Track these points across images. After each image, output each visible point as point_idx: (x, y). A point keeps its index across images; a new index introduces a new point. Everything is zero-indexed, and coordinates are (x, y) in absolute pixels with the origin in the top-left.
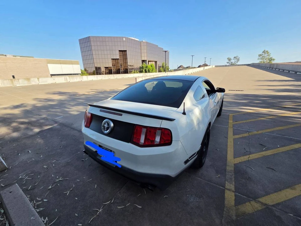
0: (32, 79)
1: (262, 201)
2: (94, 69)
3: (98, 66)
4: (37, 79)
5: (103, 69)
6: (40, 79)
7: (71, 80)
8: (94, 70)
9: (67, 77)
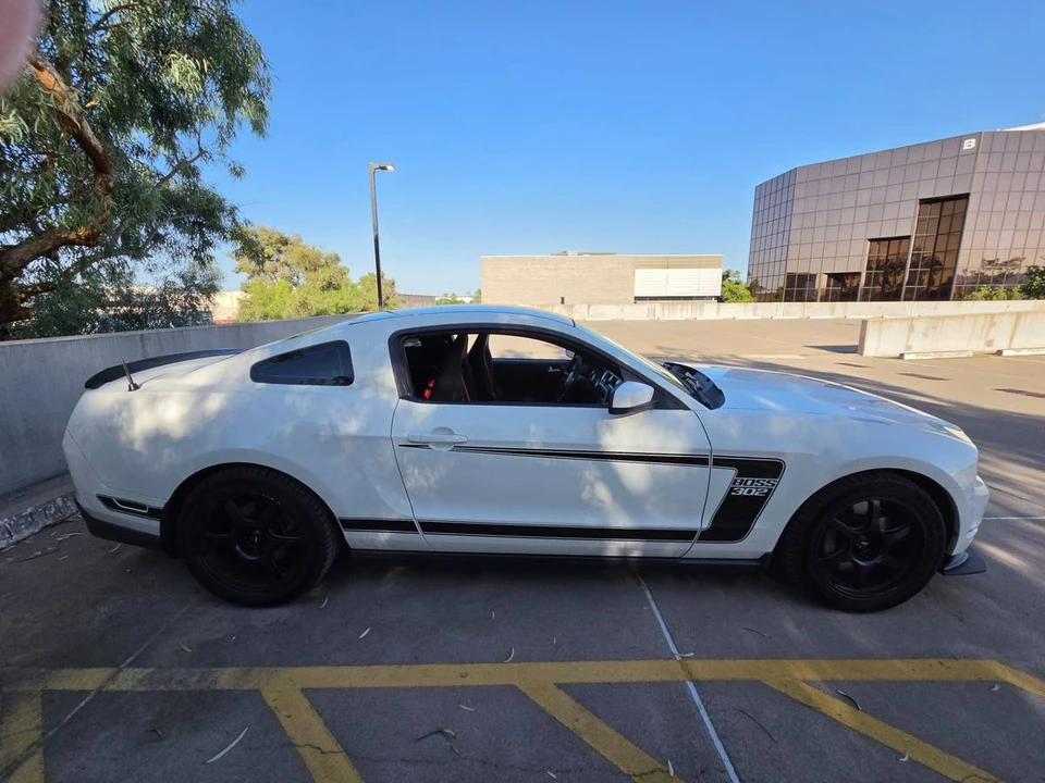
0: (577, 307)
1: (27, 764)
2: (782, 282)
3: (802, 270)
4: (586, 306)
5: (822, 283)
6: (592, 307)
7: (666, 313)
8: (781, 285)
9: (657, 305)
